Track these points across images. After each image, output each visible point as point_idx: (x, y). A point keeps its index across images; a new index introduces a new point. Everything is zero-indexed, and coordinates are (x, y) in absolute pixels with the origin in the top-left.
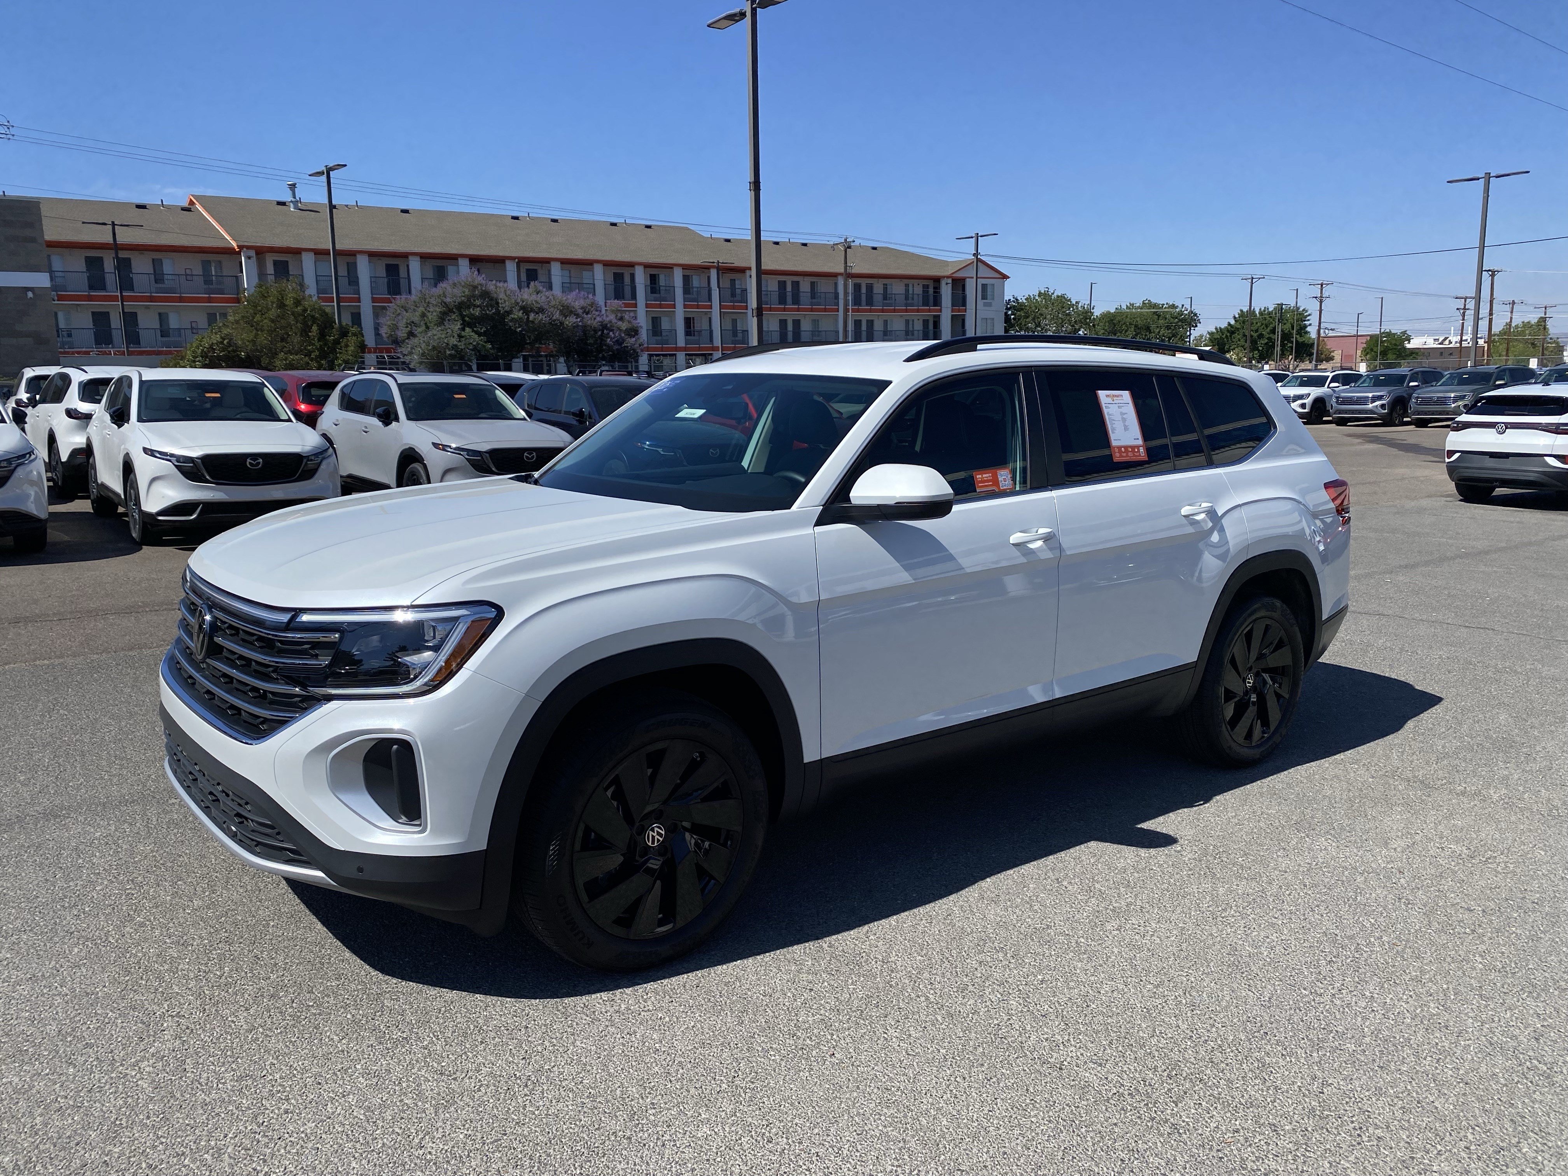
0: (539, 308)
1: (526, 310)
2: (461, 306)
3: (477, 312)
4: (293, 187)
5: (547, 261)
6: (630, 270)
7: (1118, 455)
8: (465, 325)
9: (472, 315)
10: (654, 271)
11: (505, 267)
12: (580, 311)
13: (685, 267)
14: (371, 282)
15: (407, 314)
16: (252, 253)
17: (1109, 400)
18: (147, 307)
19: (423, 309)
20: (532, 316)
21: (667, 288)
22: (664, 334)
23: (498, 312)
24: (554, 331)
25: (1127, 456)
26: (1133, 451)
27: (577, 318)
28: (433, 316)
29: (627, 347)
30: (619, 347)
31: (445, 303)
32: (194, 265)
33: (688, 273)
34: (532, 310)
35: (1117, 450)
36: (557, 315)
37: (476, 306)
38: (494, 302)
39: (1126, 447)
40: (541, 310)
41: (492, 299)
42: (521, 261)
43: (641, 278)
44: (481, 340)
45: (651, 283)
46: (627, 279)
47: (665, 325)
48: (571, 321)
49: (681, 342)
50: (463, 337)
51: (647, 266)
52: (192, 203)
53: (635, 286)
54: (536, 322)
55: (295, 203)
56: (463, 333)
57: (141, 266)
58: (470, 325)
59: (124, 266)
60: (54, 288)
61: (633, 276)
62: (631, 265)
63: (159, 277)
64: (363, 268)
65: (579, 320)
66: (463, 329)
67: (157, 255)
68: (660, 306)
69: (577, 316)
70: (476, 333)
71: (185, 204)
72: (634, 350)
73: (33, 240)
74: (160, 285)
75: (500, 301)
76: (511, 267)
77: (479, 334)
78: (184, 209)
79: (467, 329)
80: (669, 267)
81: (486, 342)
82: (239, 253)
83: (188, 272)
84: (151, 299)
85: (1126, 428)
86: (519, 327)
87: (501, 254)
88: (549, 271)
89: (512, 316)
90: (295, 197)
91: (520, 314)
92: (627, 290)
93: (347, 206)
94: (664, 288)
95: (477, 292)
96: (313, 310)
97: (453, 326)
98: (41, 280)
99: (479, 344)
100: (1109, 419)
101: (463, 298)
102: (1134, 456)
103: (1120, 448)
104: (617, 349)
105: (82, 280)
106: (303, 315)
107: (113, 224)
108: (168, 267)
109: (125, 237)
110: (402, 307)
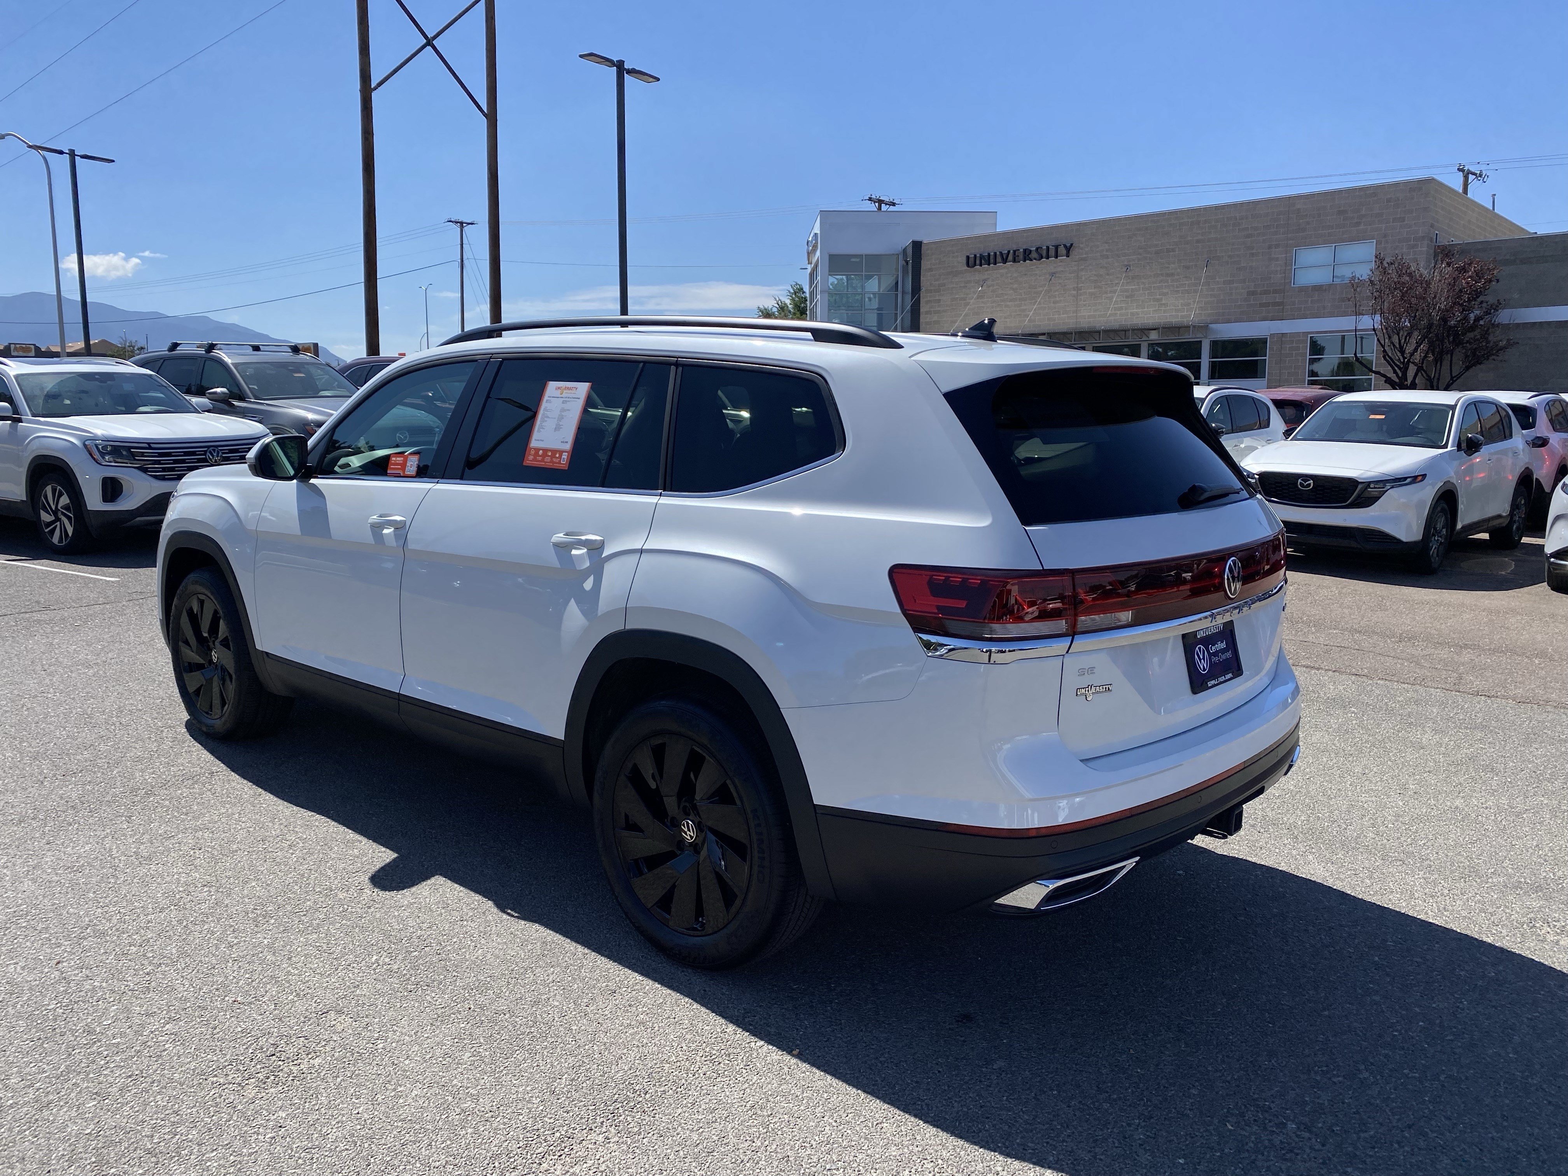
7: (531, 458)
17: (557, 393)
25: (542, 461)
26: (553, 456)
35: (533, 452)
39: (545, 451)
85: (558, 428)
100: (543, 414)
102: (552, 462)
103: (537, 450)
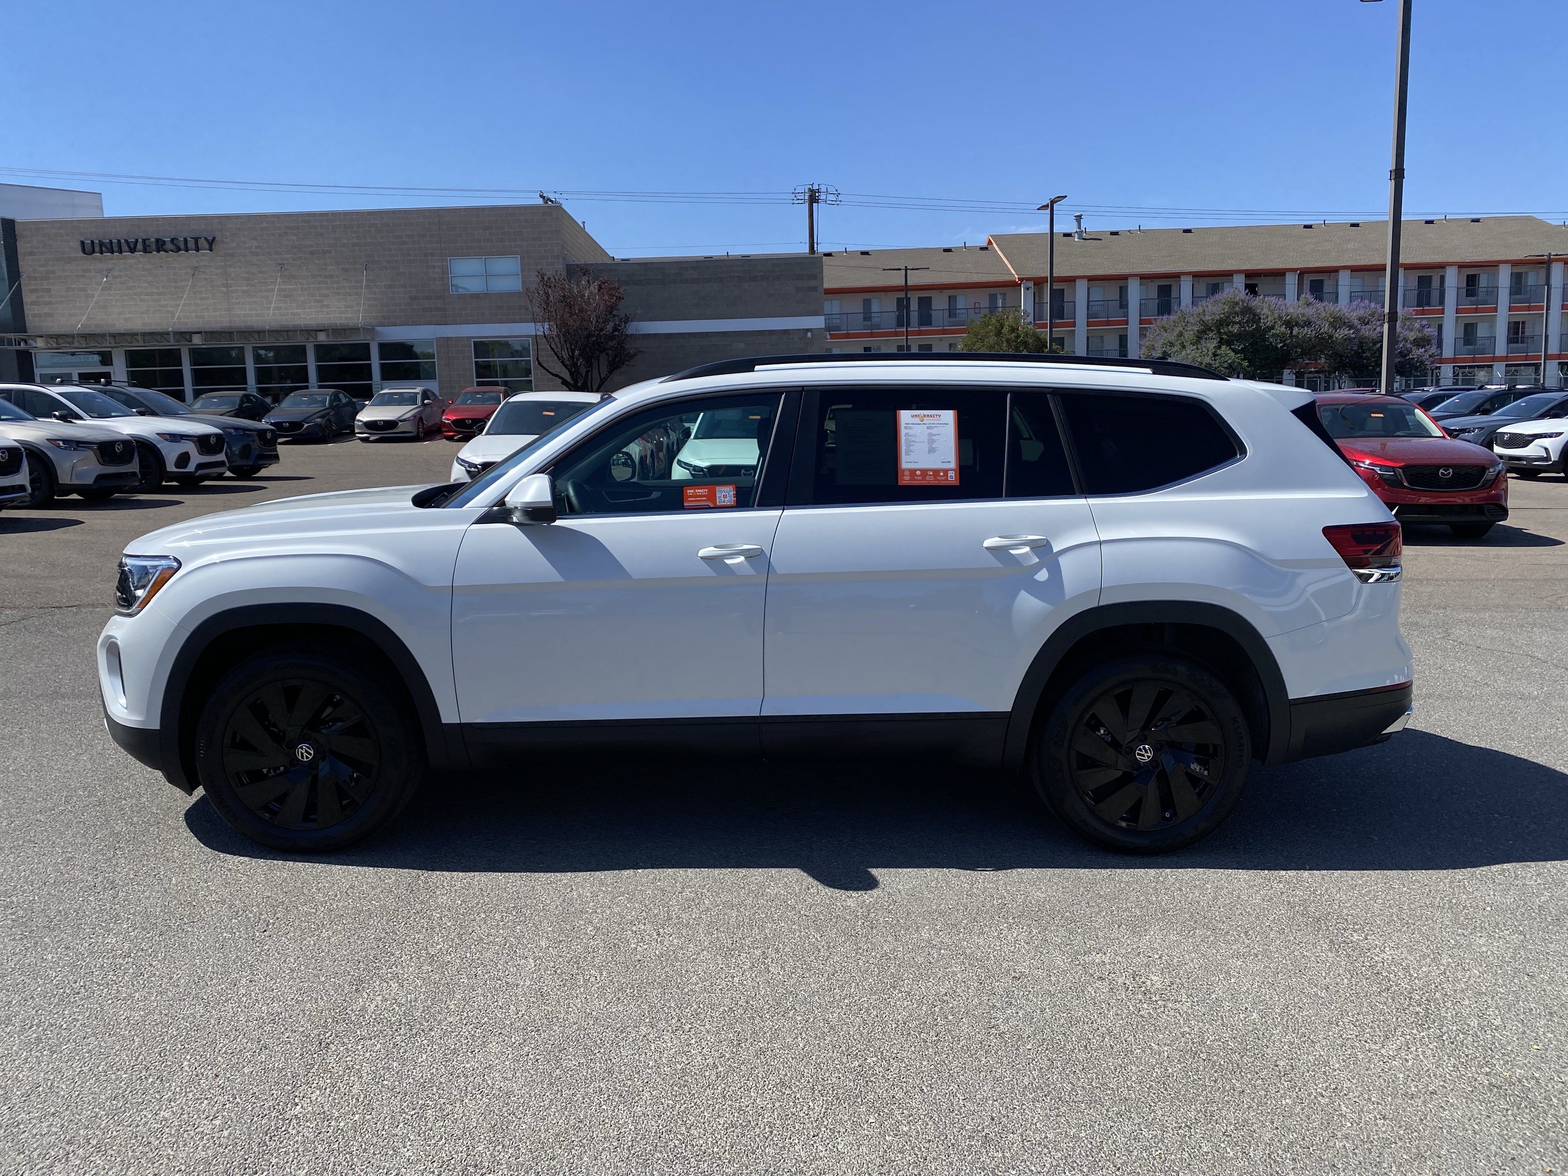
0: (1305, 322)
1: (1290, 324)
2: (1221, 324)
3: (1235, 329)
4: (1079, 218)
5: (1333, 271)
6: (1440, 272)
7: (907, 478)
8: (1221, 342)
9: (1230, 332)
10: (1472, 271)
11: (1285, 280)
12: (1356, 322)
13: (1515, 263)
14: (1140, 304)
15: (1166, 335)
16: (1031, 284)
17: (917, 420)
18: (941, 339)
19: (1181, 329)
20: (1296, 330)
21: (1490, 289)
22: (1479, 342)
23: (1258, 328)
24: (1323, 343)
25: (923, 480)
26: (935, 475)
27: (1349, 330)
28: (1189, 335)
29: (1413, 359)
30: (1402, 360)
31: (1203, 321)
32: (982, 298)
33: (1518, 270)
34: (1297, 324)
35: (907, 473)
36: (1326, 328)
37: (1235, 323)
38: (1255, 318)
39: (924, 471)
40: (1308, 323)
41: (1255, 315)
42: (1302, 273)
43: (1453, 280)
44: (1238, 358)
45: (1467, 285)
46: (1435, 283)
47: (1482, 331)
48: (1341, 333)
49: (1501, 349)
50: (1218, 355)
51: (1461, 266)
52: (990, 243)
53: (1444, 290)
54: (1300, 337)
55: (1080, 233)
56: (1218, 352)
57: (940, 302)
58: (1229, 343)
59: (925, 303)
60: (828, 328)
61: (1442, 279)
62: (1442, 266)
63: (952, 312)
64: (1134, 291)
65: (1352, 331)
66: (1219, 347)
67: (952, 292)
68: (1476, 311)
69: (1351, 327)
70: (1234, 350)
71: (985, 244)
72: (1422, 362)
73: (814, 289)
74: (954, 319)
75: (1262, 317)
76: (1291, 281)
77: (1235, 351)
78: (982, 249)
79: (1224, 347)
80: (1493, 265)
81: (1242, 360)
82: (1020, 285)
83: (977, 305)
84: (944, 332)
85: (932, 450)
86: (1280, 343)
87: (1281, 266)
88: (1337, 281)
89: (1274, 331)
90: (1080, 228)
91: (1283, 329)
92: (1435, 295)
93: (1129, 231)
94: (1485, 290)
95: (1237, 309)
96: (1027, 334)
97: (1209, 345)
98: (817, 322)
99: (1235, 362)
100: (907, 441)
101: (1222, 316)
102: (935, 480)
103: (912, 471)
104: (1400, 362)
105: (892, 318)
106: (1016, 341)
107: (906, 269)
108: (963, 301)
109: (914, 279)
110: (1163, 327)
